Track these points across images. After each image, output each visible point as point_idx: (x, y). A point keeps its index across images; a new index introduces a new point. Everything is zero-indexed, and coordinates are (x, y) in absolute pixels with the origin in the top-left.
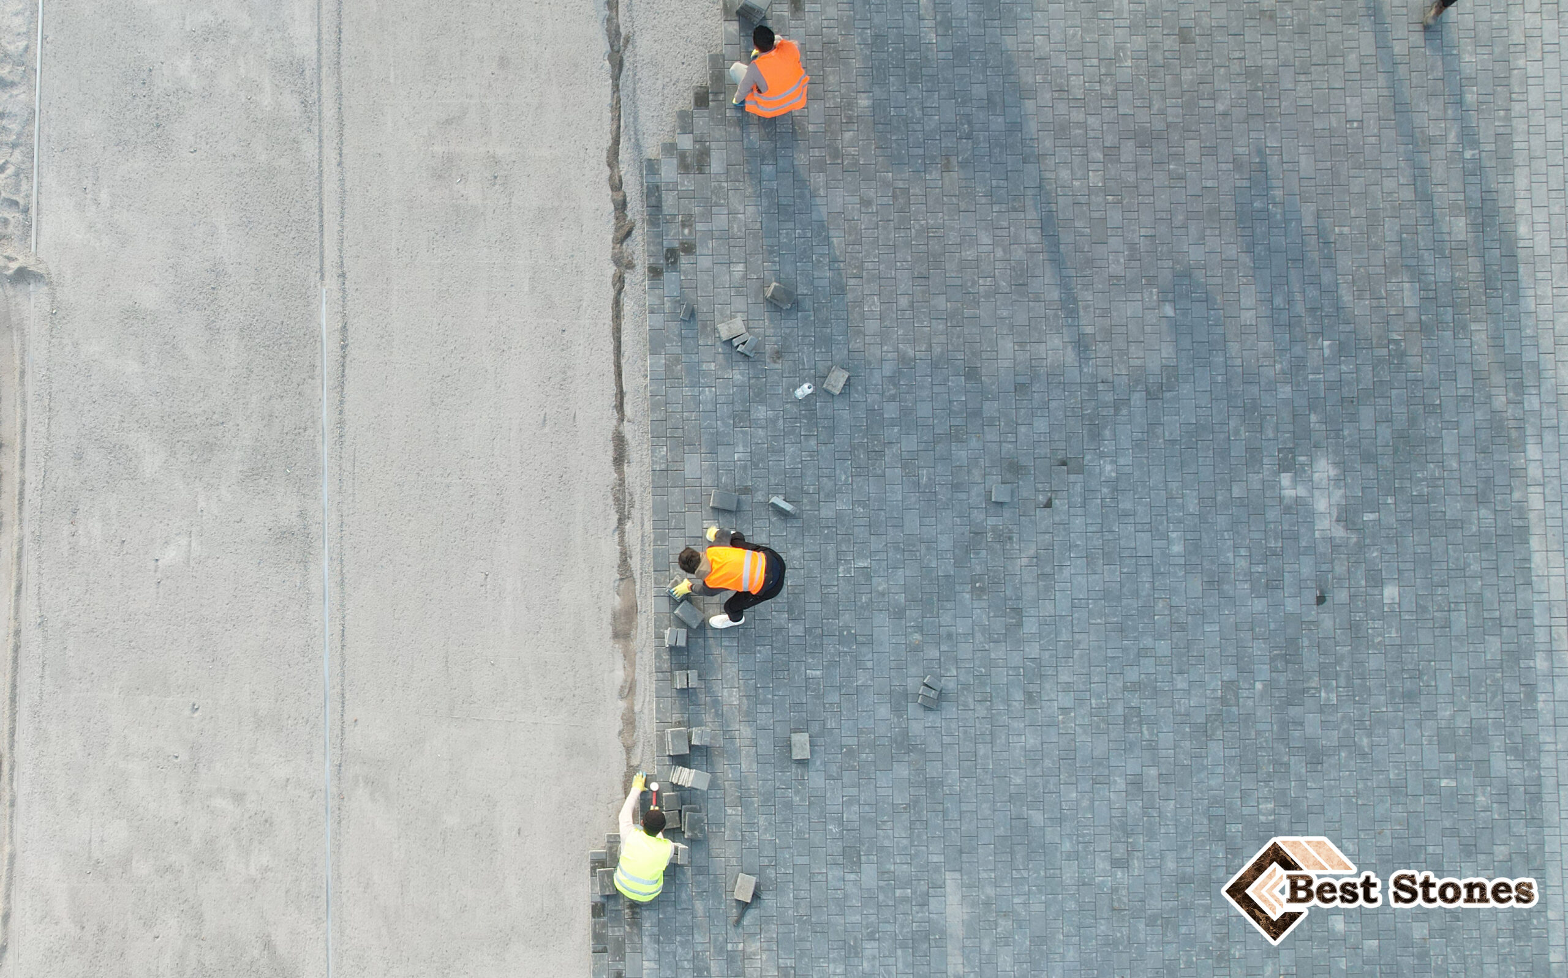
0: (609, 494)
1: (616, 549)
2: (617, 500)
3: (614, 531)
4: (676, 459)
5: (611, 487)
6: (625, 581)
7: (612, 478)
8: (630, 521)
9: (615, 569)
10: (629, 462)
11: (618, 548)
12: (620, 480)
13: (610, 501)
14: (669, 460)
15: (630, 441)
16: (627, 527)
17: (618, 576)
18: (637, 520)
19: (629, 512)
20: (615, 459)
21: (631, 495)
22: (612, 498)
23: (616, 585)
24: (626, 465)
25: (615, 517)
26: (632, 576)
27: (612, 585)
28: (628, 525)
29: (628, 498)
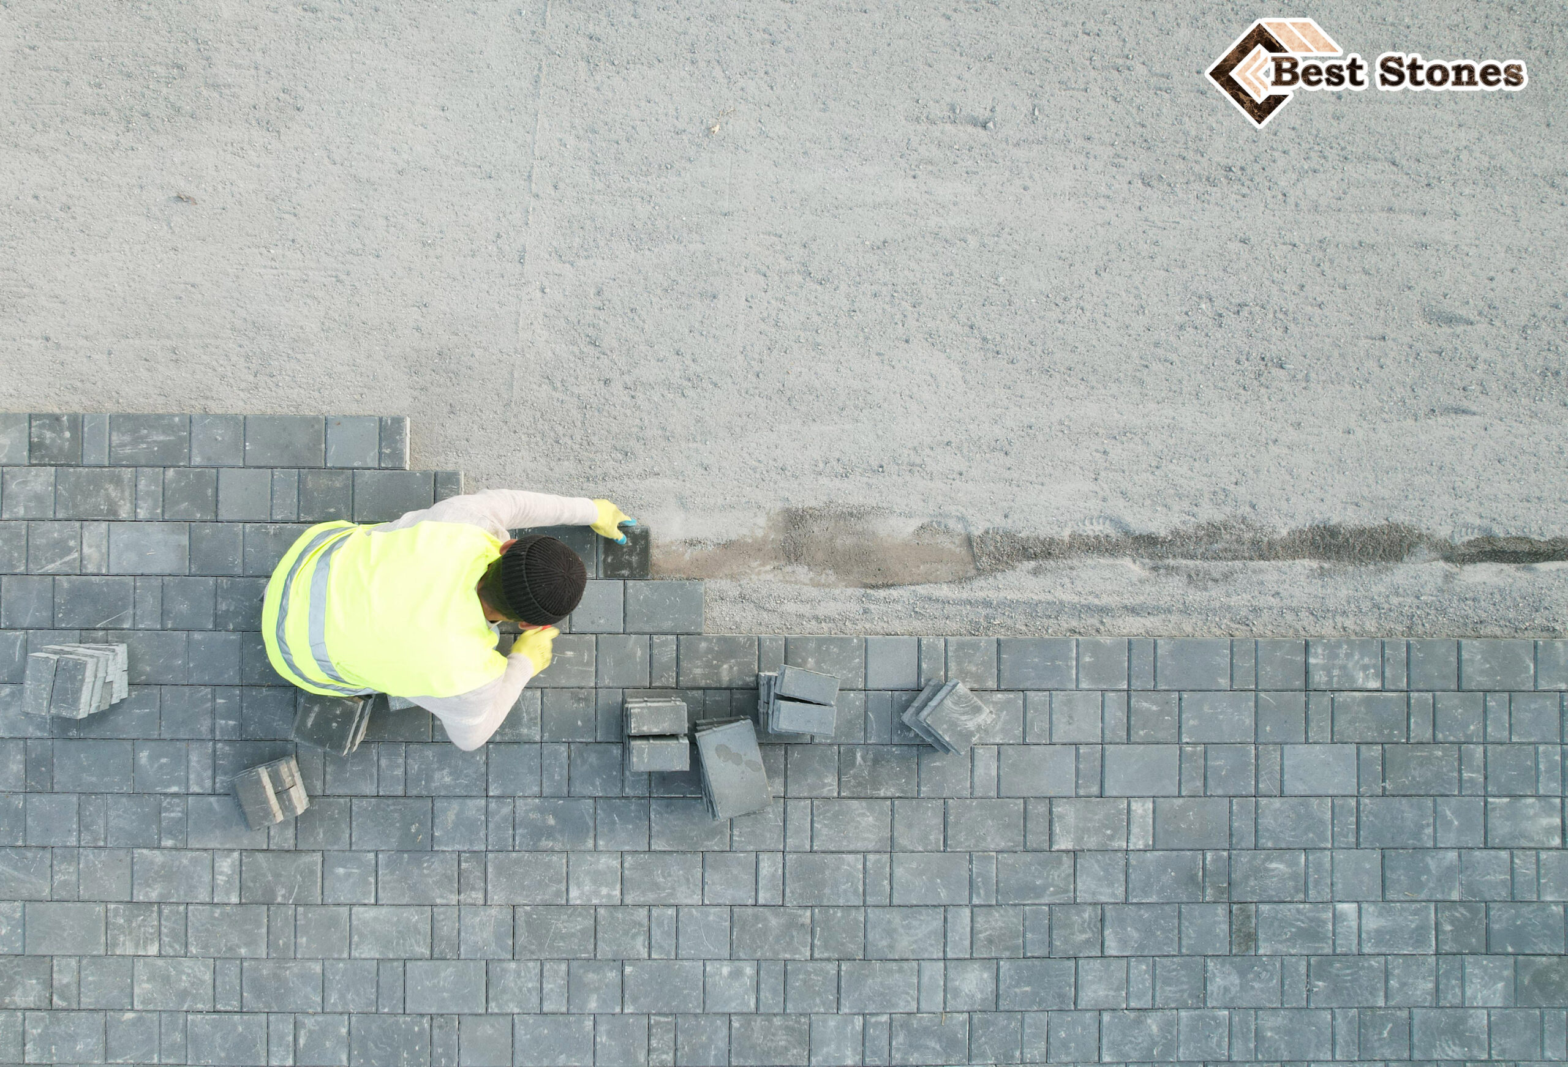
0: (1228, 510)
1: (1061, 525)
2: (1213, 532)
3: (1117, 523)
4: (1342, 722)
5: (1251, 516)
6: (963, 551)
7: (1276, 520)
8: (1145, 574)
9: (999, 521)
10: (1322, 573)
11: (1066, 534)
12: (1271, 545)
13: (1208, 513)
14: (1341, 697)
15: (1387, 578)
16: (1127, 562)
17: (977, 532)
18: (1148, 595)
19: (1176, 570)
20: (1332, 532)
21: (1227, 576)
22: (1218, 517)
23: (952, 524)
24: (1315, 564)
25: (1158, 524)
26: (980, 572)
27: (952, 509)
28: (1132, 568)
29: (1218, 567)
